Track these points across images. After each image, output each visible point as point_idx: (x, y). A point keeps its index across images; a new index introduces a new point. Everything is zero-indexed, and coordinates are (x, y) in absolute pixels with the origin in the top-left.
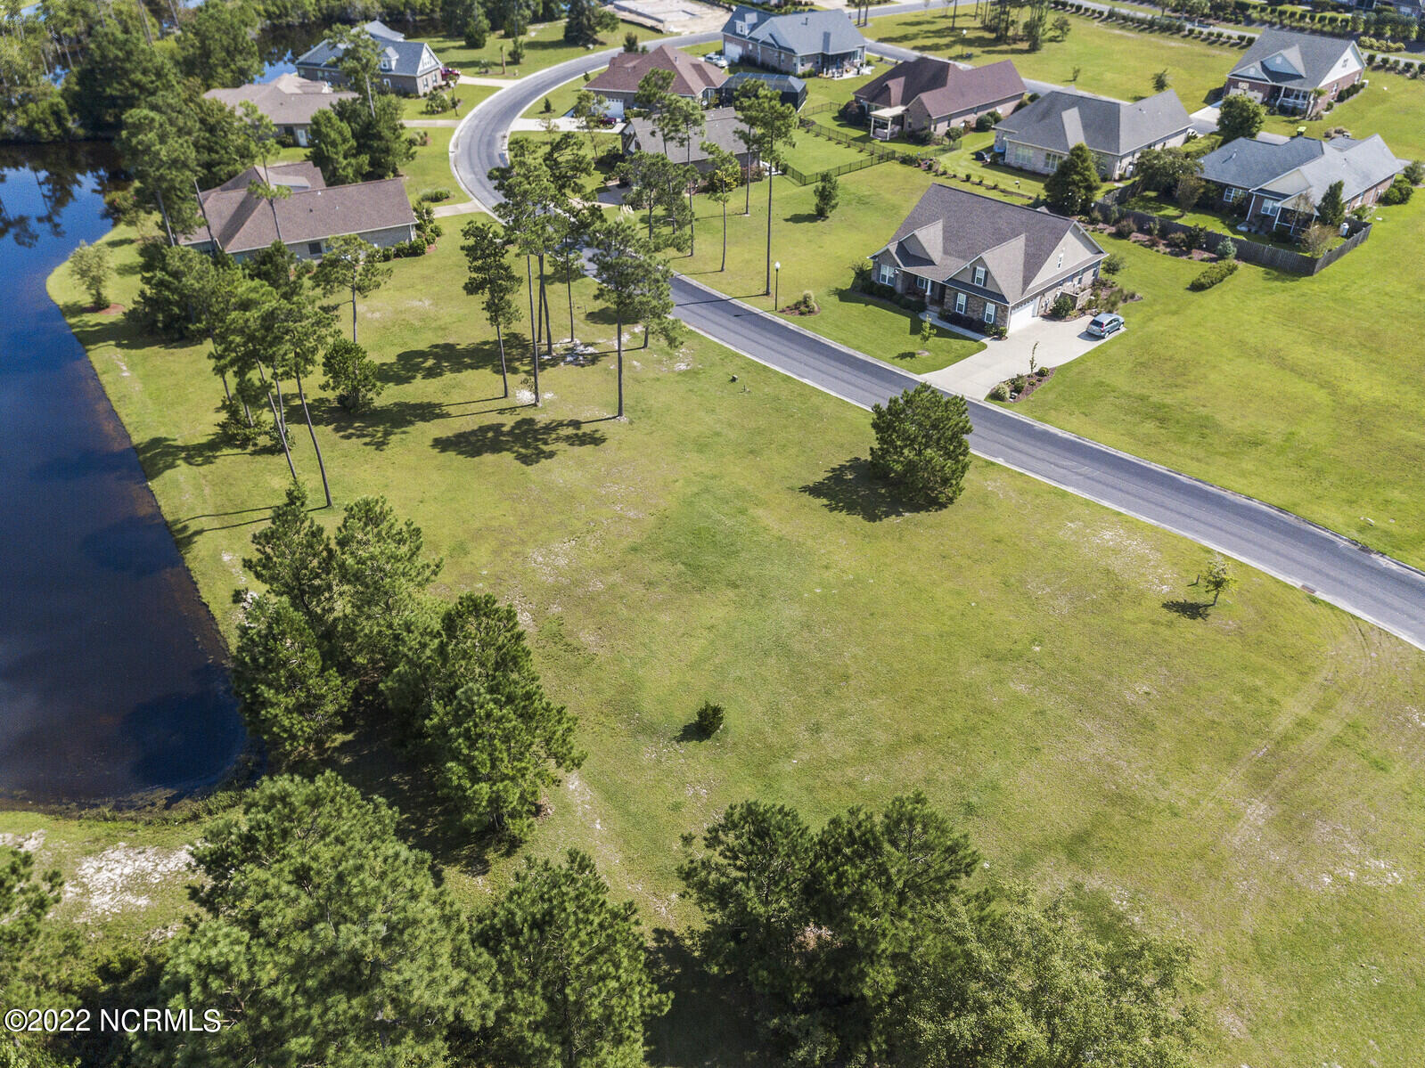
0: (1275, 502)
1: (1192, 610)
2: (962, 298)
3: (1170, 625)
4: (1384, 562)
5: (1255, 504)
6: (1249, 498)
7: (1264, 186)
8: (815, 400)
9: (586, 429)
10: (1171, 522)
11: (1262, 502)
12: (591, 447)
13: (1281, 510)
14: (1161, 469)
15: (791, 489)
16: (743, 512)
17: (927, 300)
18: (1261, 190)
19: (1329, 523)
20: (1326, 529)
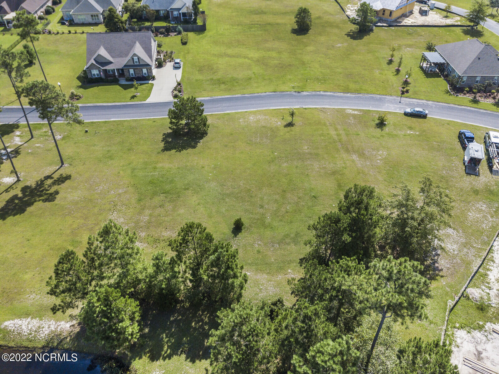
0: (272, 91)
1: (290, 125)
2: (132, 71)
3: (291, 131)
4: (305, 93)
5: (268, 93)
6: (265, 93)
7: (171, 7)
8: (126, 124)
9: (56, 176)
10: (260, 107)
11: (269, 92)
12: (68, 181)
13: (274, 92)
14: (239, 95)
15: (158, 153)
16: (155, 168)
17: (117, 77)
18: (171, 9)
19: (286, 90)
20: (287, 92)
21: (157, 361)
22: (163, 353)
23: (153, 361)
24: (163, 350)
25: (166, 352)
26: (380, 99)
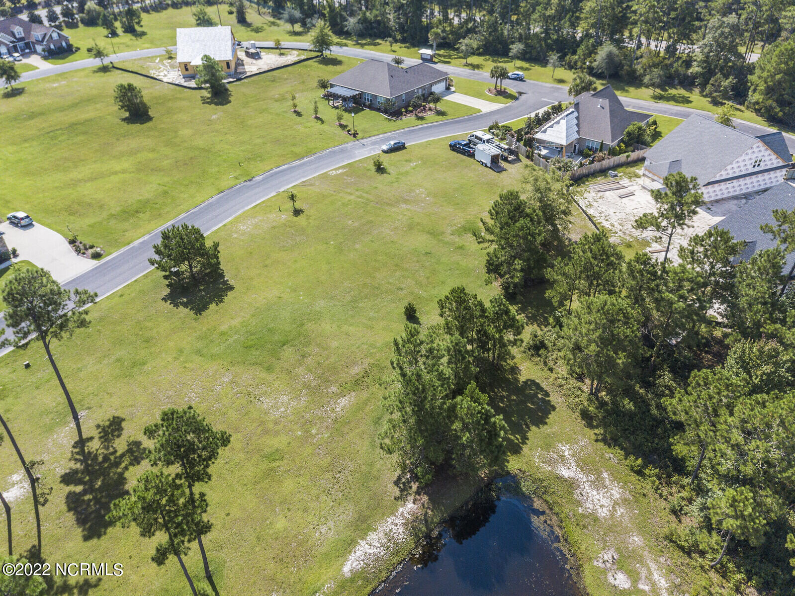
0: (216, 192)
1: (298, 212)
3: (309, 217)
6: (212, 198)
10: (232, 214)
11: (215, 195)
12: (123, 423)
13: (222, 192)
15: (198, 319)
16: (224, 334)
21: (522, 450)
22: (516, 441)
23: (520, 453)
24: (513, 440)
25: (517, 439)
26: (342, 151)
